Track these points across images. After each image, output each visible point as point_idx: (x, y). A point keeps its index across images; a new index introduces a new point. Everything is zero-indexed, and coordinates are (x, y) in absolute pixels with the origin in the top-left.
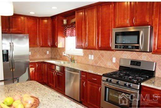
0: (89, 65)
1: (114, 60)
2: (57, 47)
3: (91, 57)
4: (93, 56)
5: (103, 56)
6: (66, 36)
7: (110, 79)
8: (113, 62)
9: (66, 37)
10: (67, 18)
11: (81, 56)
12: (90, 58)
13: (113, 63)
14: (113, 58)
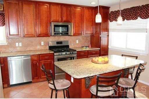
7: (60, 53)
13: (42, 46)
14: (42, 42)
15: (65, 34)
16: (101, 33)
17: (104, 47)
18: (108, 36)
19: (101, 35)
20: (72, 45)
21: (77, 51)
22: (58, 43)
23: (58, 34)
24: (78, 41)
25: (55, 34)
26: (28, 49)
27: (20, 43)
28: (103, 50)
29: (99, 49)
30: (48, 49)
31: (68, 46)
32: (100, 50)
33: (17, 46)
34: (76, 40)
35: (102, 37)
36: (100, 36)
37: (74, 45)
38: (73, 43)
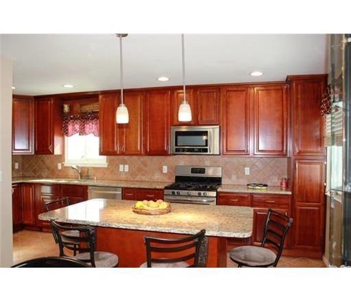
0: (121, 180)
1: (165, 169)
2: (53, 153)
3: (125, 168)
4: (127, 166)
5: (145, 165)
6: (67, 133)
7: (176, 191)
8: (164, 172)
9: (66, 137)
10: (70, 102)
11: (103, 168)
12: (121, 169)
13: (163, 174)
14: (164, 167)
15: (200, 150)
19: (296, 154)
20: (234, 177)
21: (217, 193)
22: (194, 170)
23: (183, 151)
24: (249, 169)
25: (177, 150)
26: (138, 178)
27: (125, 166)
28: (304, 200)
34: (244, 166)
35: (297, 161)
37: (237, 178)
38: (234, 173)
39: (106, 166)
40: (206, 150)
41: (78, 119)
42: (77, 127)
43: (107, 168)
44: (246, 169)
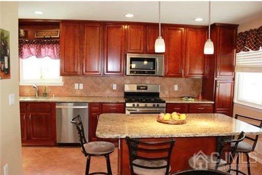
0: (76, 97)
1: (115, 87)
7: (135, 104)
8: (114, 89)
11: (60, 86)
14: (114, 85)
15: (149, 73)
16: (218, 73)
17: (224, 99)
18: (234, 79)
19: (217, 76)
20: (167, 92)
21: (167, 104)
22: (139, 87)
23: (136, 73)
24: (177, 86)
25: (130, 73)
27: (80, 84)
28: (221, 107)
29: (213, 102)
30: (123, 96)
31: (158, 94)
32: (214, 104)
33: (75, 88)
34: (175, 84)
35: (218, 81)
36: (215, 79)
37: (169, 92)
38: (167, 89)
39: (62, 85)
40: (154, 73)
41: (34, 43)
42: (33, 50)
43: (62, 87)
44: (175, 86)
